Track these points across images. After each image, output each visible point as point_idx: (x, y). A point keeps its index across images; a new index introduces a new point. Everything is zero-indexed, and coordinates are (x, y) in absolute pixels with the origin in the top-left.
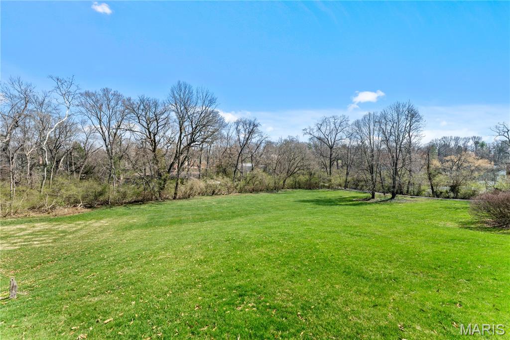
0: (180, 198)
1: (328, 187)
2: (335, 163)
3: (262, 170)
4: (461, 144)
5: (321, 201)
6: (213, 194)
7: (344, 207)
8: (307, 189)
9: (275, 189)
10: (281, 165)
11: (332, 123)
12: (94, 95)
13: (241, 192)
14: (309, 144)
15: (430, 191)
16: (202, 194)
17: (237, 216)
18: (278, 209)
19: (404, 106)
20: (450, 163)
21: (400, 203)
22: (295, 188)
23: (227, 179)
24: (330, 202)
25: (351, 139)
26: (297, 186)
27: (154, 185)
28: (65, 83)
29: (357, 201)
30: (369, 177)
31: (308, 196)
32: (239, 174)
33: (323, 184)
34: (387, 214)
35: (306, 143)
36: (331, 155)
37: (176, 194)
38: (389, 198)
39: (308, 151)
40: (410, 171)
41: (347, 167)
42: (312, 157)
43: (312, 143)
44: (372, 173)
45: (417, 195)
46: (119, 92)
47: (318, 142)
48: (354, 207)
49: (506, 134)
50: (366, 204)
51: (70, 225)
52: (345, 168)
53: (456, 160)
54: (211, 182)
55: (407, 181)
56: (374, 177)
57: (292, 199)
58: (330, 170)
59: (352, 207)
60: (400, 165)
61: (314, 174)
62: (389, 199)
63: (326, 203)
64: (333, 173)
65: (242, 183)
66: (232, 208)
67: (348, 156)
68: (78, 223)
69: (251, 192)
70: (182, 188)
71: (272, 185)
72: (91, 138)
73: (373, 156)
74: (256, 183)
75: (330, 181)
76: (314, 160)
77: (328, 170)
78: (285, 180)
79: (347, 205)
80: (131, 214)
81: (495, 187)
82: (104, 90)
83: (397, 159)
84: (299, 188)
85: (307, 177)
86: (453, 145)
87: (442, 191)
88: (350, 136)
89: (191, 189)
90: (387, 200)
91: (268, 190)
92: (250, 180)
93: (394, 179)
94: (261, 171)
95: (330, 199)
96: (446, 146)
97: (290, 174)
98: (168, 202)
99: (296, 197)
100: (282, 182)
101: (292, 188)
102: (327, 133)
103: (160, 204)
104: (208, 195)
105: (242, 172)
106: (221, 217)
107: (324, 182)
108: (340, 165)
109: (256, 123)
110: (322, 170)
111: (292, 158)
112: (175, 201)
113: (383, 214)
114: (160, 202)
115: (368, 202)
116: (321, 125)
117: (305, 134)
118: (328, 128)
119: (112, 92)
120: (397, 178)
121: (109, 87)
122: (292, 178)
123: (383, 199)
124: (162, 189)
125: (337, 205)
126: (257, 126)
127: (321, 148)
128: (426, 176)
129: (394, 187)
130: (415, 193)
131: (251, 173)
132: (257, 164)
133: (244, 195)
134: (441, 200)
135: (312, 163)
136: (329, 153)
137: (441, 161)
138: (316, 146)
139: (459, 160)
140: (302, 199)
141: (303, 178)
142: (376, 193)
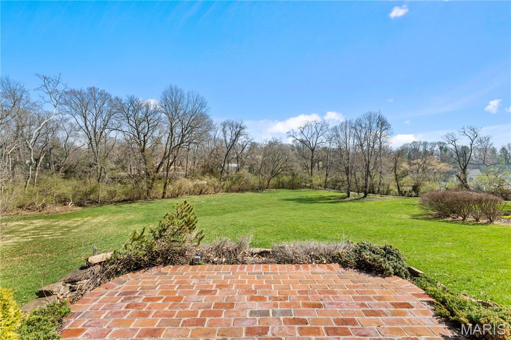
0: (168, 197)
1: (310, 187)
2: (317, 165)
3: (248, 170)
4: (428, 148)
5: (303, 199)
6: (200, 193)
7: (323, 204)
8: (290, 189)
9: (260, 189)
10: (266, 166)
11: (313, 127)
12: (80, 93)
13: (227, 192)
14: (292, 146)
15: (397, 190)
16: (191, 193)
17: (228, 212)
18: (264, 207)
19: (375, 116)
20: (417, 166)
21: (370, 201)
22: (279, 188)
23: (214, 179)
24: (310, 201)
25: (330, 143)
26: (281, 186)
27: (144, 184)
28: (52, 82)
29: (334, 199)
30: (345, 178)
31: (290, 195)
32: (225, 175)
33: (304, 184)
34: (358, 210)
35: (290, 145)
36: (312, 157)
37: (164, 193)
38: (362, 196)
39: (291, 153)
40: (380, 173)
41: (327, 168)
42: (295, 158)
43: (295, 145)
44: (347, 174)
45: (386, 195)
46: (106, 91)
47: (301, 145)
48: (331, 204)
49: (453, 143)
50: (342, 202)
51: (69, 221)
52: (325, 169)
53: (421, 164)
54: (198, 182)
55: (378, 182)
56: (350, 178)
57: (276, 198)
58: (312, 171)
59: (329, 204)
60: (371, 167)
61: (297, 175)
62: (362, 198)
63: (307, 202)
64: (314, 174)
65: (228, 183)
66: (222, 206)
67: (327, 158)
68: (75, 219)
69: (237, 192)
70: (170, 187)
71: (257, 185)
72: (72, 136)
73: (349, 159)
74: (242, 183)
75: (311, 181)
76: (297, 162)
77: (310, 171)
78: (270, 181)
79: (325, 203)
80: (125, 212)
81: (446, 187)
82: (91, 88)
83: (369, 162)
84: (283, 188)
85: (290, 177)
86: (422, 150)
87: (406, 191)
88: (330, 140)
89: (180, 188)
90: (360, 199)
91: (254, 189)
92: (236, 180)
93: (366, 180)
94: (246, 172)
95: (311, 198)
96: (416, 150)
97: (274, 174)
98: (158, 201)
99: (280, 196)
100: (266, 182)
101: (276, 188)
102: (309, 136)
103: (150, 203)
104: (195, 194)
105: (228, 173)
106: (213, 213)
107: (305, 183)
108: (321, 166)
109: (243, 125)
110: (304, 171)
111: (276, 160)
112: (163, 200)
113: (354, 210)
114: (149, 200)
115: (344, 200)
116: (304, 128)
117: (289, 136)
118: (310, 132)
119: (99, 91)
120: (369, 179)
121: (96, 86)
122: (276, 179)
123: (357, 198)
124: (150, 188)
125: (317, 202)
126: (244, 128)
127: (303, 150)
128: (393, 177)
129: (366, 187)
130: (385, 192)
131: (238, 173)
132: (243, 164)
133: (230, 195)
134: (405, 198)
135: (295, 164)
136: (311, 155)
137: (410, 164)
138: (298, 148)
139: (424, 163)
140: (286, 198)
141: (286, 179)
142: (351, 192)
